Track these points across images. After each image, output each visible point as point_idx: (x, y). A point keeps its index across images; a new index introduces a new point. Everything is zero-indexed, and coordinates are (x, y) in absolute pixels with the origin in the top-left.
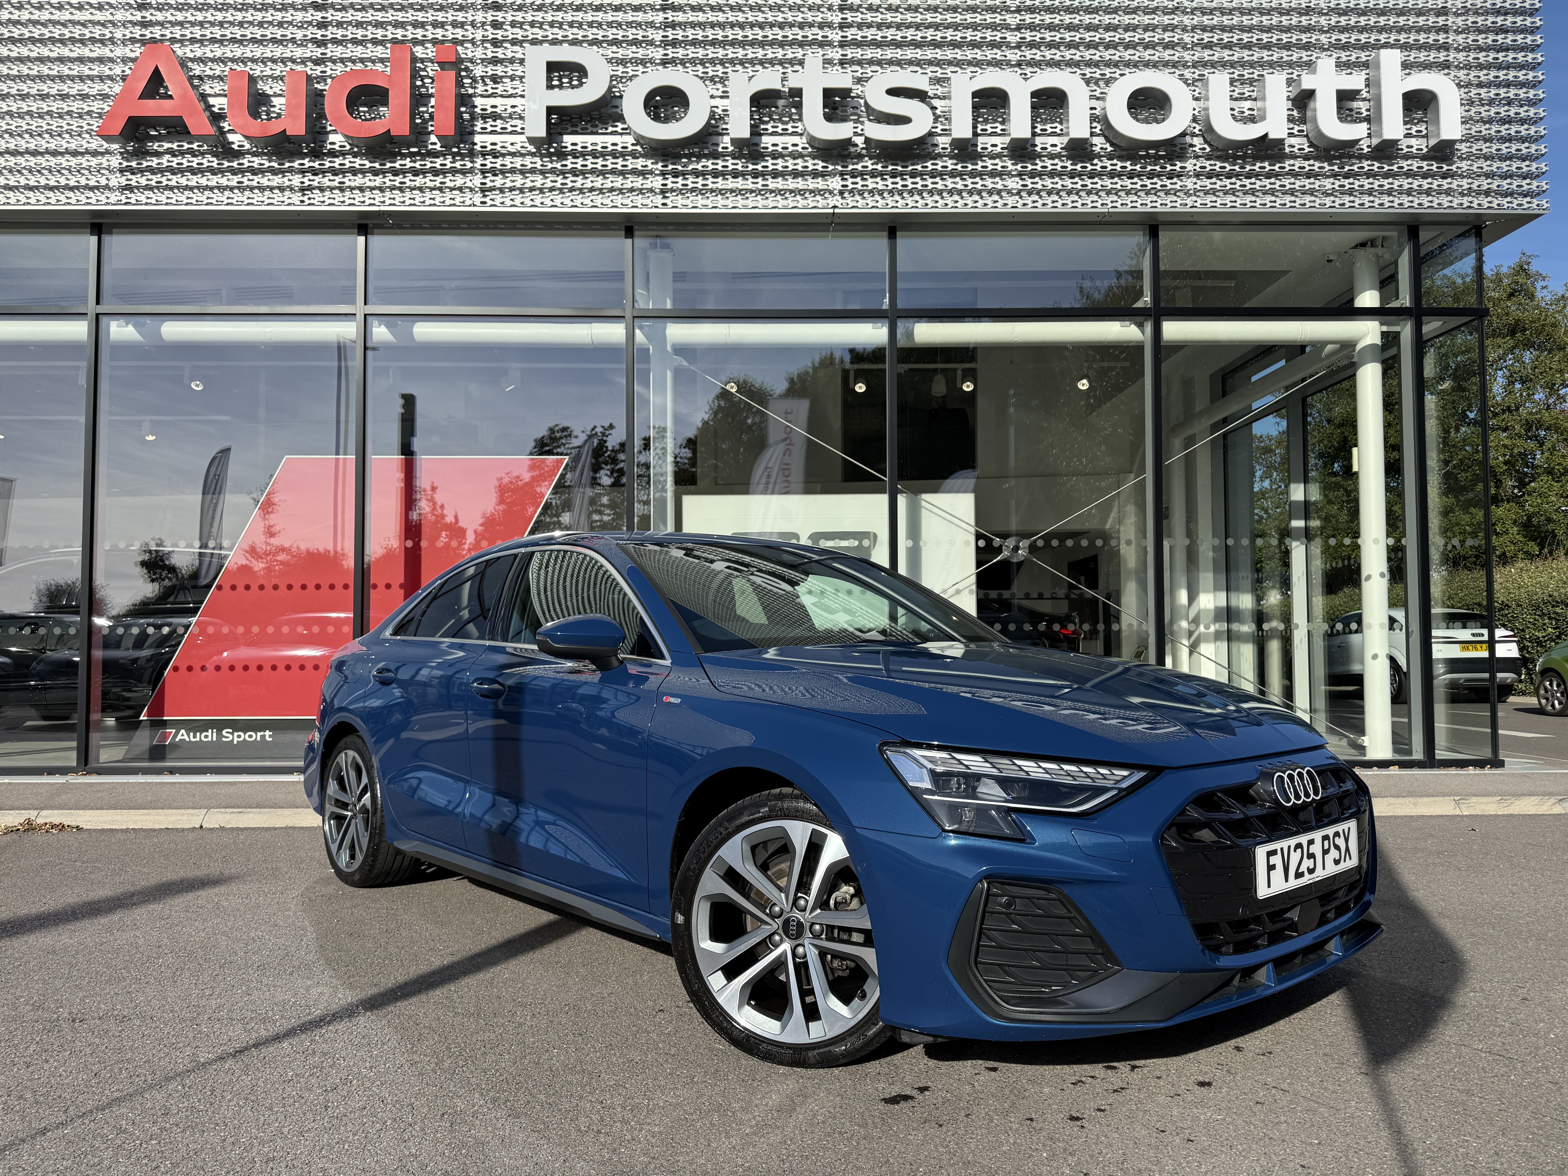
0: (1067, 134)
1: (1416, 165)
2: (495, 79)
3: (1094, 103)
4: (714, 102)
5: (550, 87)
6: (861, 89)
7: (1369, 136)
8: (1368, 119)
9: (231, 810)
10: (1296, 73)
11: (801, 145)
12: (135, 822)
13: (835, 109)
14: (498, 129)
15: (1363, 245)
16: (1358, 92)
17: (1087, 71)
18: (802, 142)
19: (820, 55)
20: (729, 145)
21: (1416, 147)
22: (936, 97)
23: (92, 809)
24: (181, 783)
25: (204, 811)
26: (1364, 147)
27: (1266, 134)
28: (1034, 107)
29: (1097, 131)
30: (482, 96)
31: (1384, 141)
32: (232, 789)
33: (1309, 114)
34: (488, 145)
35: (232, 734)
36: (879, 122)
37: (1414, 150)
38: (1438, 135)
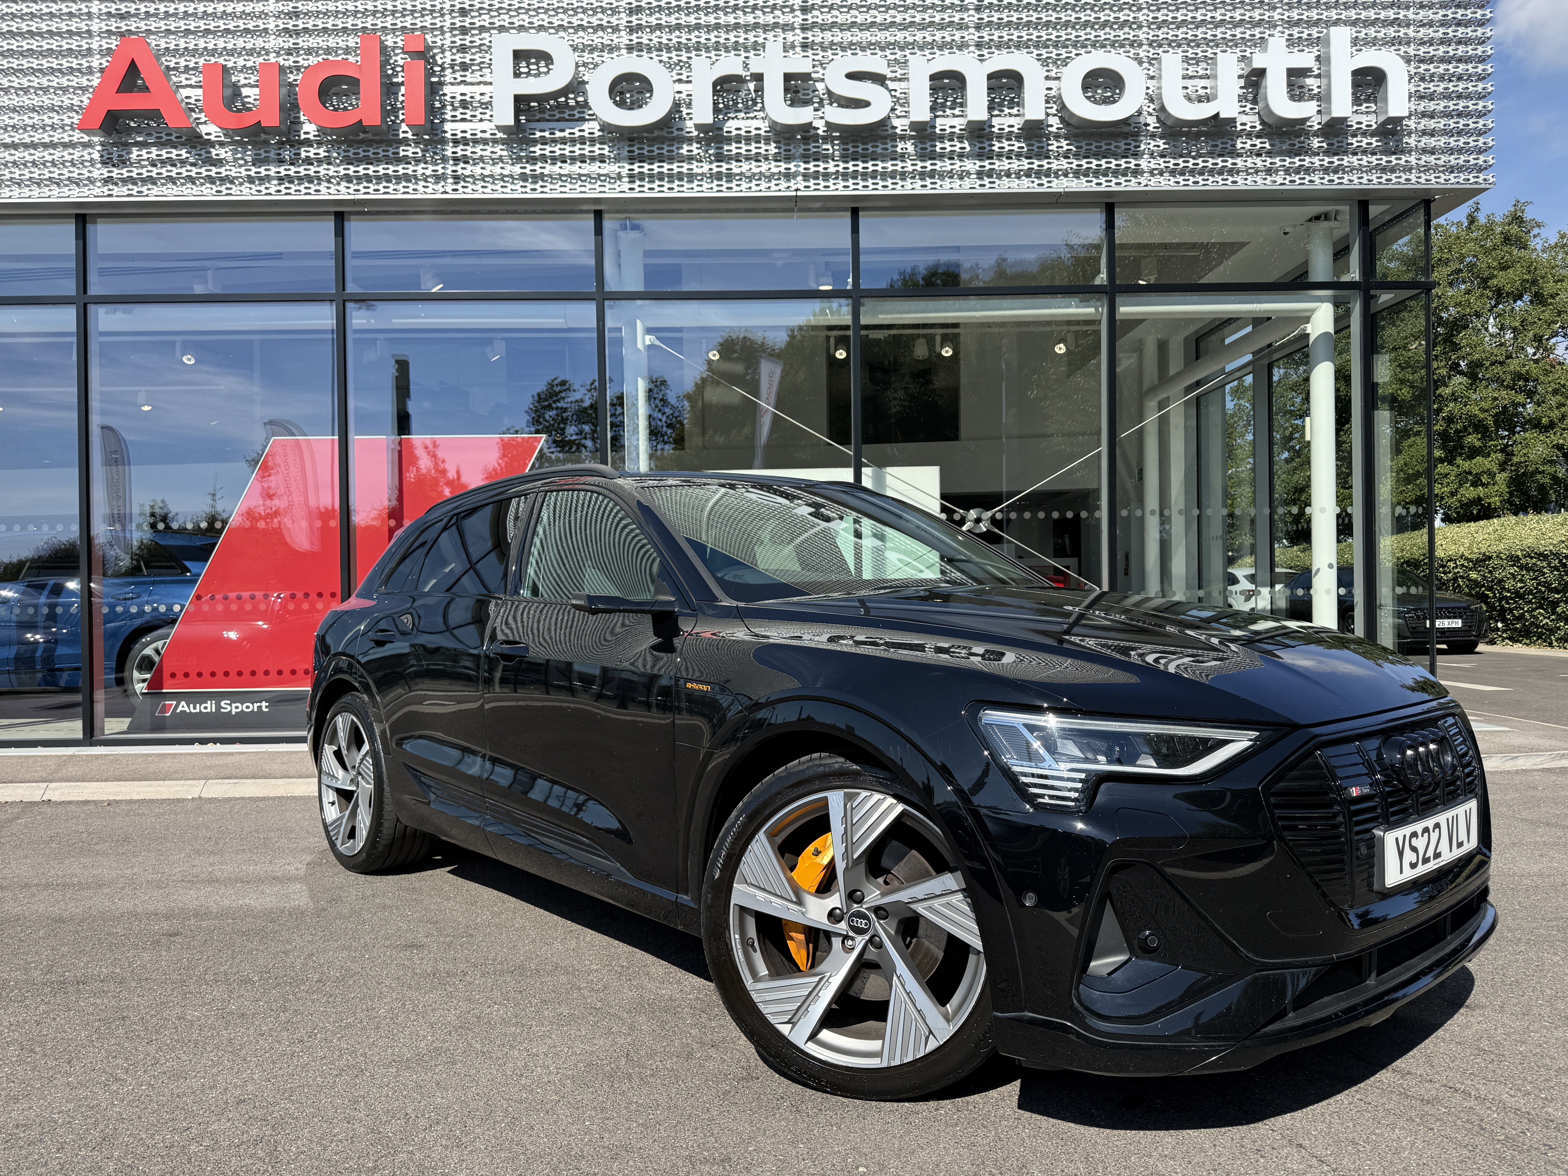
0: (1023, 115)
1: (1365, 141)
2: (464, 67)
3: (1050, 84)
4: (678, 87)
5: (517, 75)
6: (822, 71)
7: (1319, 112)
8: (1318, 98)
9: (227, 781)
10: (1249, 50)
11: (764, 129)
12: (138, 793)
13: (797, 92)
14: (468, 117)
15: (1317, 218)
16: (1310, 70)
17: (1043, 51)
18: (764, 126)
19: (780, 39)
20: (693, 130)
21: (1365, 123)
22: (893, 80)
23: (98, 781)
24: (181, 754)
25: (202, 782)
26: (1315, 124)
27: (1218, 114)
28: (990, 89)
29: (1054, 111)
30: (452, 84)
31: (1333, 118)
32: (229, 759)
33: (1261, 91)
34: (458, 132)
35: (230, 705)
36: (840, 106)
37: (1363, 126)
38: (1386, 112)
